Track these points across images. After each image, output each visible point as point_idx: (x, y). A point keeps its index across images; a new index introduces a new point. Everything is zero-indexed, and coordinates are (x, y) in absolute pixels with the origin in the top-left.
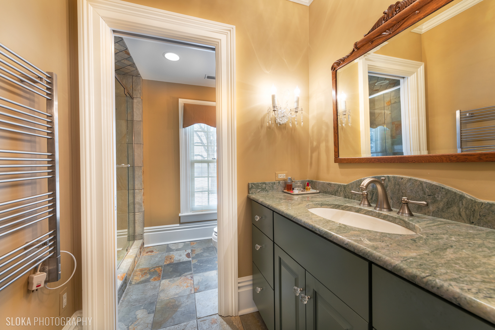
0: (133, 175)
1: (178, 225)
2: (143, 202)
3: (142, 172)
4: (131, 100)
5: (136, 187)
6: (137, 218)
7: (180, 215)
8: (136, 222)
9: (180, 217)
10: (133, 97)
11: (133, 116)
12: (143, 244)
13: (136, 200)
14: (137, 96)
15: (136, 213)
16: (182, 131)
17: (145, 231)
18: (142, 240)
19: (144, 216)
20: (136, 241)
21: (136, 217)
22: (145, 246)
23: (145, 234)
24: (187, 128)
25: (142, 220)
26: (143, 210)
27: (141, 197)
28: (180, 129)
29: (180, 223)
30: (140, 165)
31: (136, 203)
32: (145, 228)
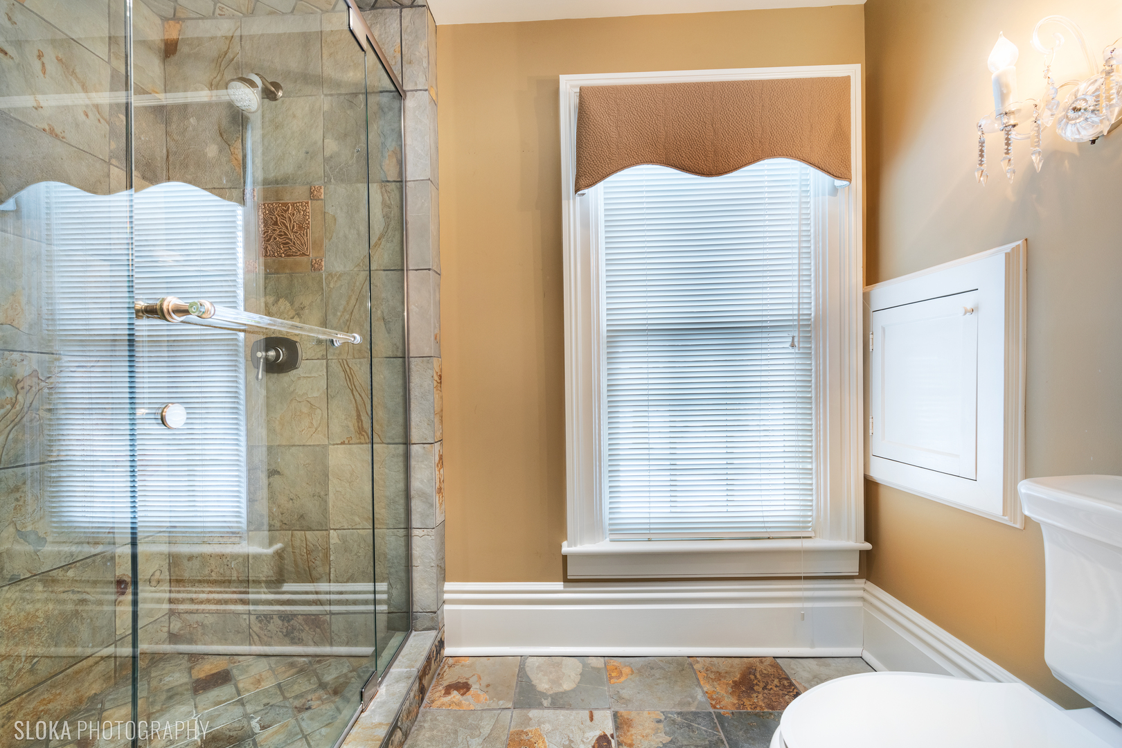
0: (405, 388)
1: (559, 585)
2: (440, 489)
3: (436, 378)
4: (396, 104)
5: (415, 435)
6: (416, 551)
7: (566, 548)
8: (415, 563)
9: (565, 557)
10: (405, 88)
11: (401, 164)
12: (441, 644)
13: (416, 484)
14: (416, 84)
15: (415, 532)
16: (572, 207)
17: (446, 596)
18: (433, 633)
19: (443, 543)
20: (414, 633)
21: (414, 546)
22: (448, 651)
23: (446, 607)
24: (590, 192)
25: (433, 557)
26: (439, 519)
27: (432, 474)
28: (564, 203)
29: (566, 580)
30: (427, 352)
31: (413, 493)
32: (448, 586)
